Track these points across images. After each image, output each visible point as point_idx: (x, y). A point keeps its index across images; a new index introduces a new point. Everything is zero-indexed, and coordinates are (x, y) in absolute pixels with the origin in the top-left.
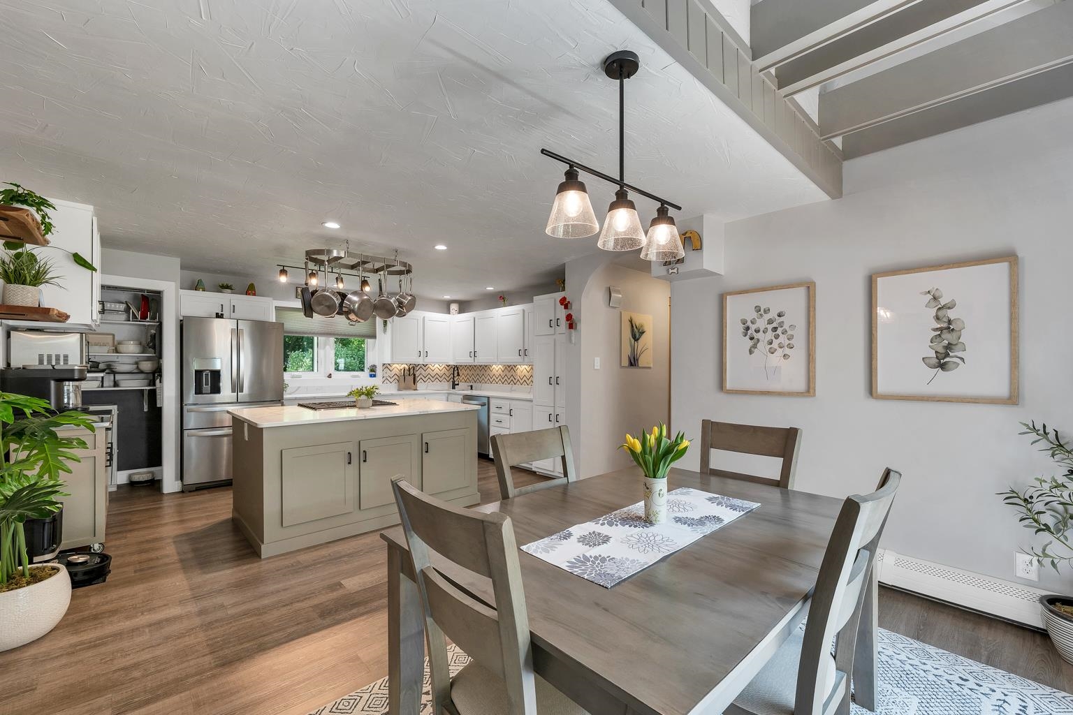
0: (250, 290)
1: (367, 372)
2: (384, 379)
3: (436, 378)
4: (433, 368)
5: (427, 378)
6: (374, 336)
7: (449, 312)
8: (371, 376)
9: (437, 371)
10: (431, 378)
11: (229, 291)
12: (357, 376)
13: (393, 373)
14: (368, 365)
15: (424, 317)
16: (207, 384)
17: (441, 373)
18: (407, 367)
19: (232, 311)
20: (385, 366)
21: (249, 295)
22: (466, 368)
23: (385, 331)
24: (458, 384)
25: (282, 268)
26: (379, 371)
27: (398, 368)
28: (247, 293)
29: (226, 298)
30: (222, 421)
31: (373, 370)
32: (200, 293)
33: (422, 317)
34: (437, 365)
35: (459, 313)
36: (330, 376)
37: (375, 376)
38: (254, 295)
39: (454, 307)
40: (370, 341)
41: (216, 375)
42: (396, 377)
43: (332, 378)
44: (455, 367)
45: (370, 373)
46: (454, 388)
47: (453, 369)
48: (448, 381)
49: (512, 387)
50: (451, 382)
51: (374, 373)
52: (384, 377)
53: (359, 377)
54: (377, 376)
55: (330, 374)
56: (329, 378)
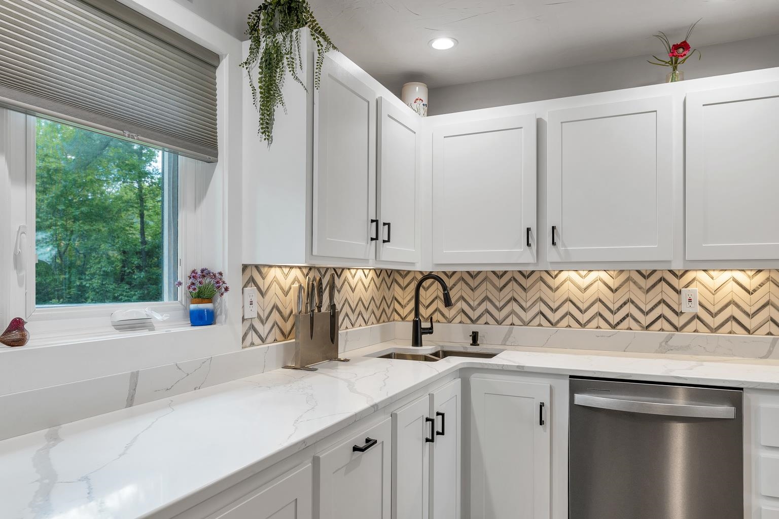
13: (270, 300)
24: (434, 331)
42: (276, 316)
43: (30, 344)
44: (430, 276)
45: (193, 307)
46: (417, 342)
47: (413, 286)
48: (378, 321)
49: (670, 337)
50: (411, 325)
51: (208, 306)
52: (243, 319)
53: (152, 328)
54: (220, 318)
55: (17, 324)
56: (12, 344)
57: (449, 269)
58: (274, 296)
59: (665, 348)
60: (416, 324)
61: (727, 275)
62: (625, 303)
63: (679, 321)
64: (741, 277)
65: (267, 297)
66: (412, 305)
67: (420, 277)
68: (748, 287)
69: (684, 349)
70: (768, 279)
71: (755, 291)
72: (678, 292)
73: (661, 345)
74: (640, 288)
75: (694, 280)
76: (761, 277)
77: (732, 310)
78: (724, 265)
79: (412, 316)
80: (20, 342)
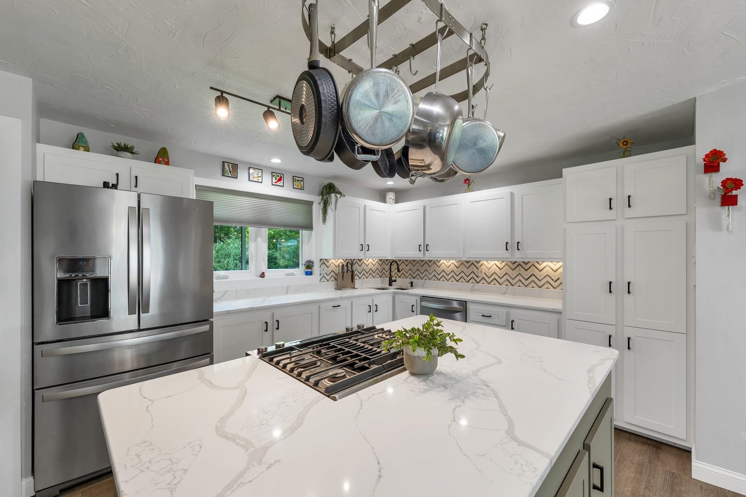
0: (162, 157)
1: (302, 268)
2: (322, 276)
3: (370, 273)
4: (367, 263)
5: (362, 274)
6: (310, 227)
7: (384, 201)
8: (307, 274)
9: (371, 266)
10: (365, 273)
11: (129, 155)
12: (293, 274)
13: (330, 269)
14: (303, 260)
15: (365, 206)
16: (84, 301)
17: (374, 268)
18: (345, 264)
19: (133, 183)
20: (322, 262)
21: (159, 162)
22: (407, 263)
23: (324, 220)
24: (395, 281)
25: (219, 94)
26: (316, 269)
27: (336, 262)
28: (156, 161)
29: (123, 165)
30: (122, 362)
31: (309, 265)
32: (80, 153)
33: (364, 205)
34: (371, 260)
35: (396, 202)
36: (262, 275)
37: (311, 274)
38: (167, 163)
39: (391, 196)
40: (304, 233)
41: (102, 286)
42: (332, 274)
43: (265, 277)
44: (394, 261)
45: (306, 270)
46: (390, 284)
47: (389, 264)
48: (381, 277)
49: (474, 286)
50: (388, 278)
51: (310, 270)
52: (320, 274)
53: (294, 275)
54: (313, 273)
55: (263, 273)
56: (262, 277)
57: (407, 259)
58: (332, 267)
59: (473, 290)
60: (390, 278)
61: (493, 262)
62: (461, 272)
63: (478, 280)
64: (497, 263)
65: (329, 269)
66: (389, 271)
67: (391, 261)
68: (500, 267)
69: (479, 290)
70: (506, 264)
71: (502, 269)
72: (478, 269)
73: (471, 289)
74: (466, 267)
75: (483, 264)
76: (504, 264)
77: (495, 276)
78: (492, 259)
79: (389, 276)
80: (264, 277)
